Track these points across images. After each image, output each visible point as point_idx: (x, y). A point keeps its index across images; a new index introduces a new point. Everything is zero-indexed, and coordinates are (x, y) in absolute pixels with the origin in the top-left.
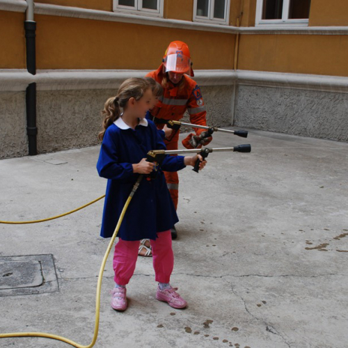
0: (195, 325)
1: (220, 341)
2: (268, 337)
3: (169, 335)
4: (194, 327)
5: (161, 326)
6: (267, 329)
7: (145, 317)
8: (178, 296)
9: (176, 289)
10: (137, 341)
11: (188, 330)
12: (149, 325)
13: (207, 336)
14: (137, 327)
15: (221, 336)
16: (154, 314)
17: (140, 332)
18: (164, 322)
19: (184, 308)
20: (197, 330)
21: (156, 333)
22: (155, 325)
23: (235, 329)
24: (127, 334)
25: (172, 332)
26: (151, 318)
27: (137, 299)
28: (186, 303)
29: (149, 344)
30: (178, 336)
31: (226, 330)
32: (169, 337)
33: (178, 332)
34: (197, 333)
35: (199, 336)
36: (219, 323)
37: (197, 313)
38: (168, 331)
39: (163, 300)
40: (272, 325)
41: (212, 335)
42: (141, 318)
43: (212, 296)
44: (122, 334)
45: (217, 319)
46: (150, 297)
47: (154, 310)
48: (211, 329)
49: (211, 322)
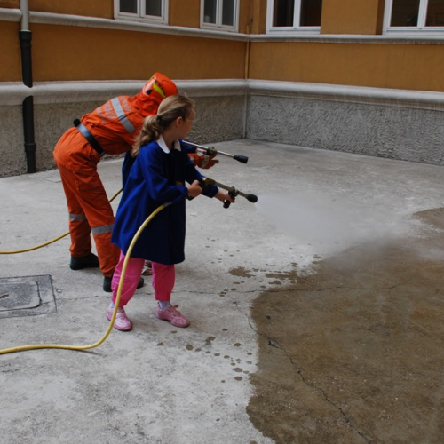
0: (196, 342)
1: (221, 357)
2: (270, 352)
3: (169, 352)
4: (195, 344)
5: (161, 344)
6: (270, 344)
7: (145, 335)
8: (179, 314)
9: (177, 306)
10: (136, 360)
11: (189, 347)
12: (149, 344)
13: (208, 352)
14: (137, 345)
15: (223, 352)
16: (155, 333)
17: (139, 351)
18: (164, 340)
19: (186, 326)
20: (198, 347)
21: (156, 351)
22: (155, 343)
23: (238, 345)
24: (126, 352)
25: (173, 349)
26: (151, 336)
27: (137, 318)
28: (187, 321)
29: (149, 362)
30: (179, 354)
31: (228, 346)
32: (170, 355)
33: (178, 350)
34: (198, 350)
35: (200, 353)
36: (221, 339)
37: (199, 330)
38: (169, 349)
39: (164, 318)
40: (274, 339)
41: (213, 352)
42: (141, 337)
43: (215, 313)
44: (121, 353)
45: (219, 335)
46: (151, 316)
47: (155, 328)
48: (213, 346)
49: (213, 338)
